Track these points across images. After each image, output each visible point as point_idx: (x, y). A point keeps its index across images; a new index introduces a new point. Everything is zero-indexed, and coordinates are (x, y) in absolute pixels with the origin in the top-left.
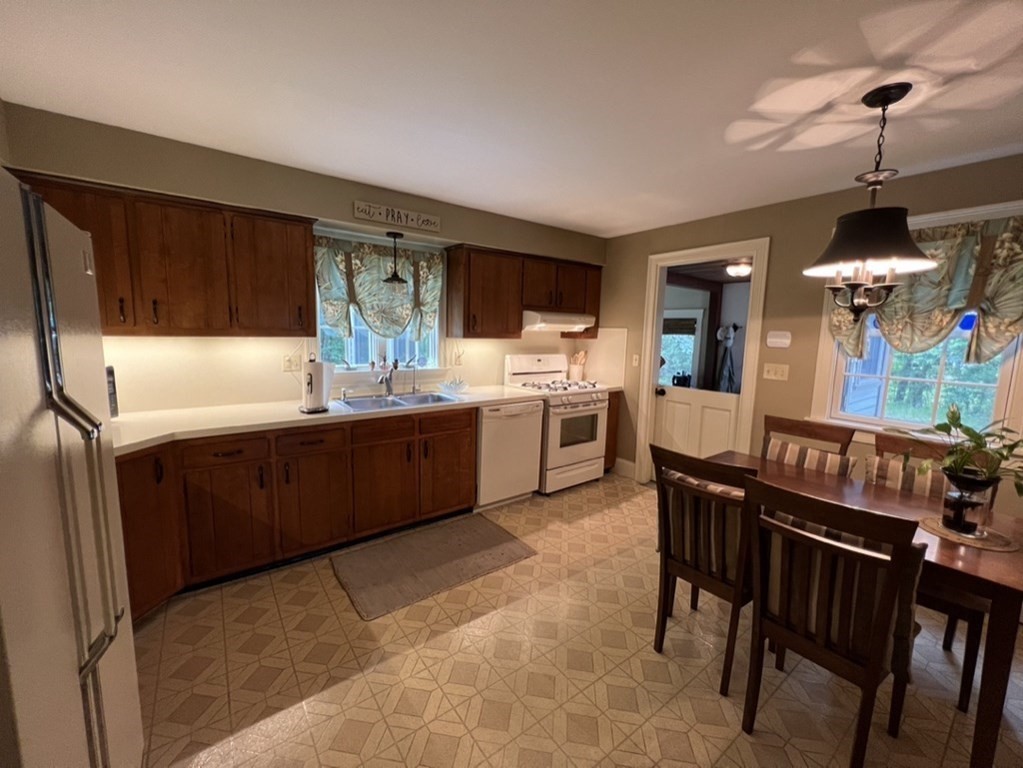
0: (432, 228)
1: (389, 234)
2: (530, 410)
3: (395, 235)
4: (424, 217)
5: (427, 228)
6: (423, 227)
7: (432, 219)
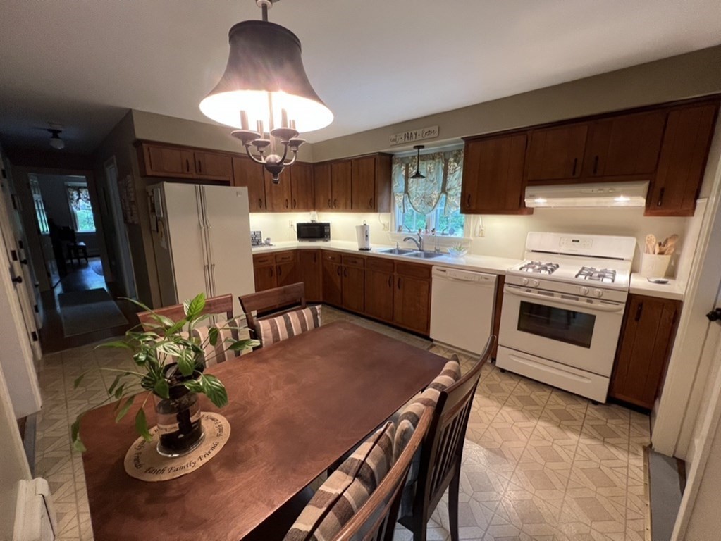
0: (432, 135)
1: (415, 147)
2: (477, 280)
3: (419, 147)
4: (427, 130)
5: (430, 136)
6: (427, 137)
7: (431, 129)
